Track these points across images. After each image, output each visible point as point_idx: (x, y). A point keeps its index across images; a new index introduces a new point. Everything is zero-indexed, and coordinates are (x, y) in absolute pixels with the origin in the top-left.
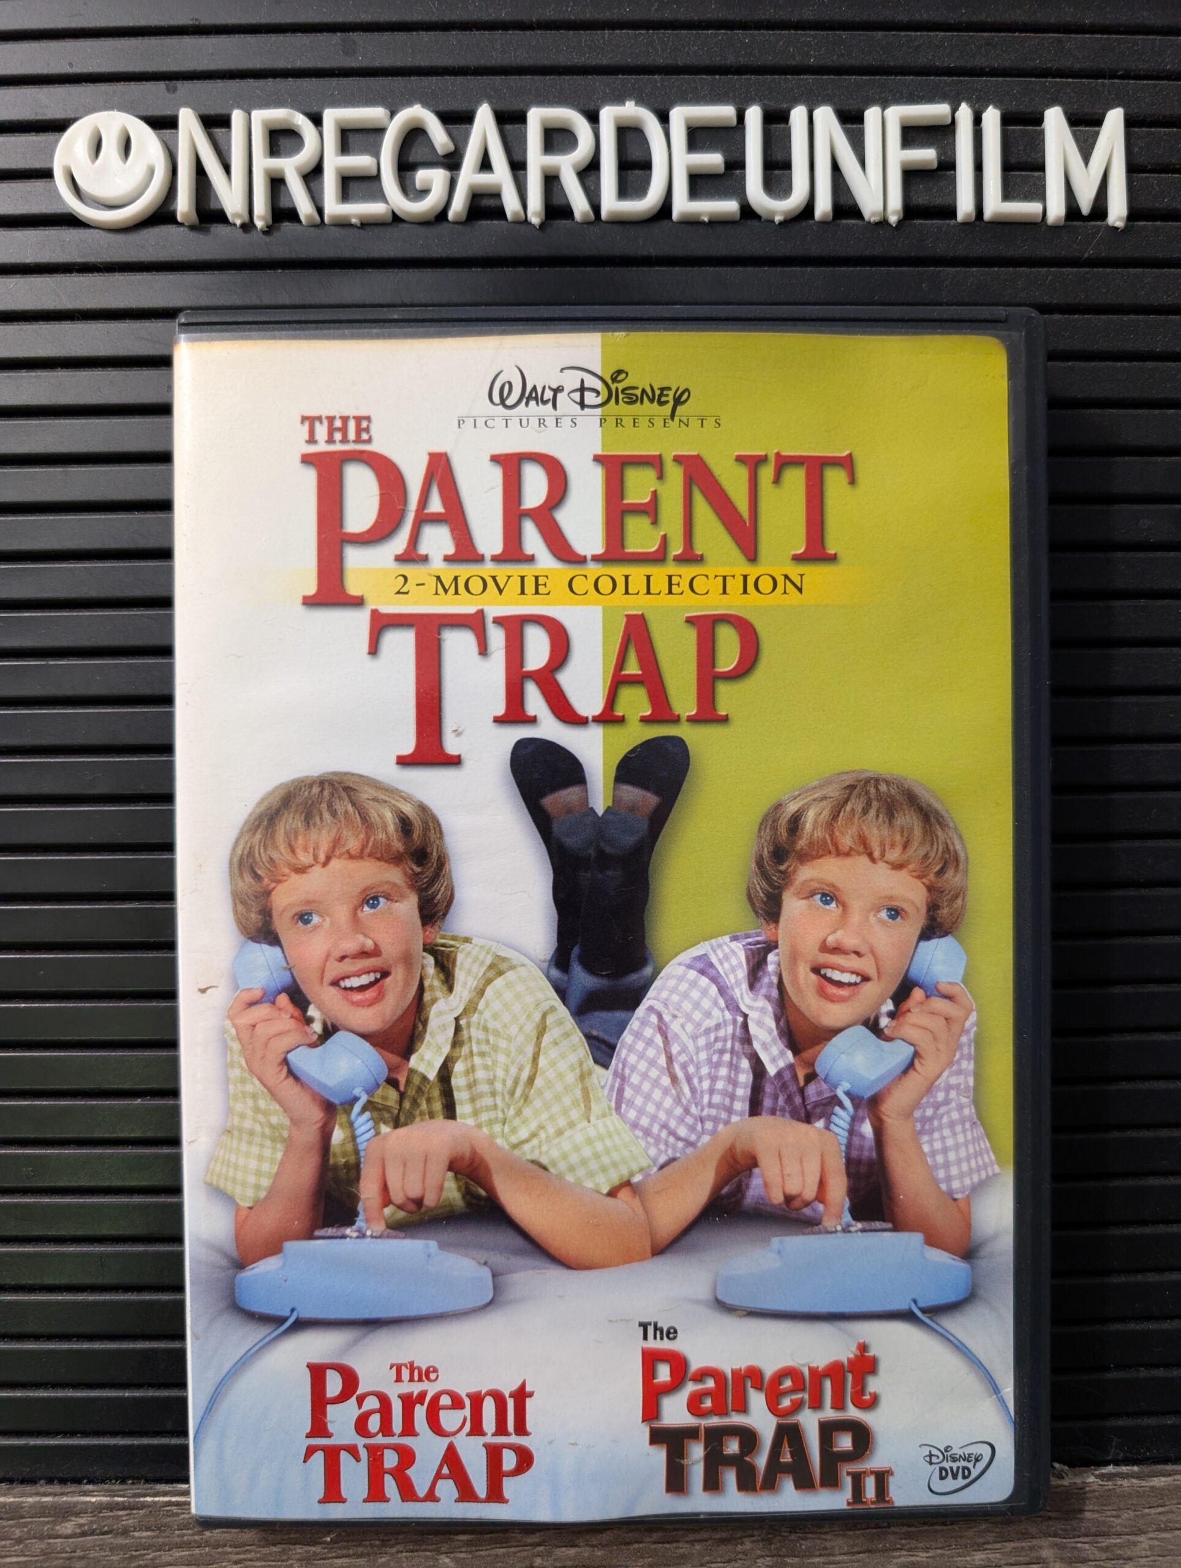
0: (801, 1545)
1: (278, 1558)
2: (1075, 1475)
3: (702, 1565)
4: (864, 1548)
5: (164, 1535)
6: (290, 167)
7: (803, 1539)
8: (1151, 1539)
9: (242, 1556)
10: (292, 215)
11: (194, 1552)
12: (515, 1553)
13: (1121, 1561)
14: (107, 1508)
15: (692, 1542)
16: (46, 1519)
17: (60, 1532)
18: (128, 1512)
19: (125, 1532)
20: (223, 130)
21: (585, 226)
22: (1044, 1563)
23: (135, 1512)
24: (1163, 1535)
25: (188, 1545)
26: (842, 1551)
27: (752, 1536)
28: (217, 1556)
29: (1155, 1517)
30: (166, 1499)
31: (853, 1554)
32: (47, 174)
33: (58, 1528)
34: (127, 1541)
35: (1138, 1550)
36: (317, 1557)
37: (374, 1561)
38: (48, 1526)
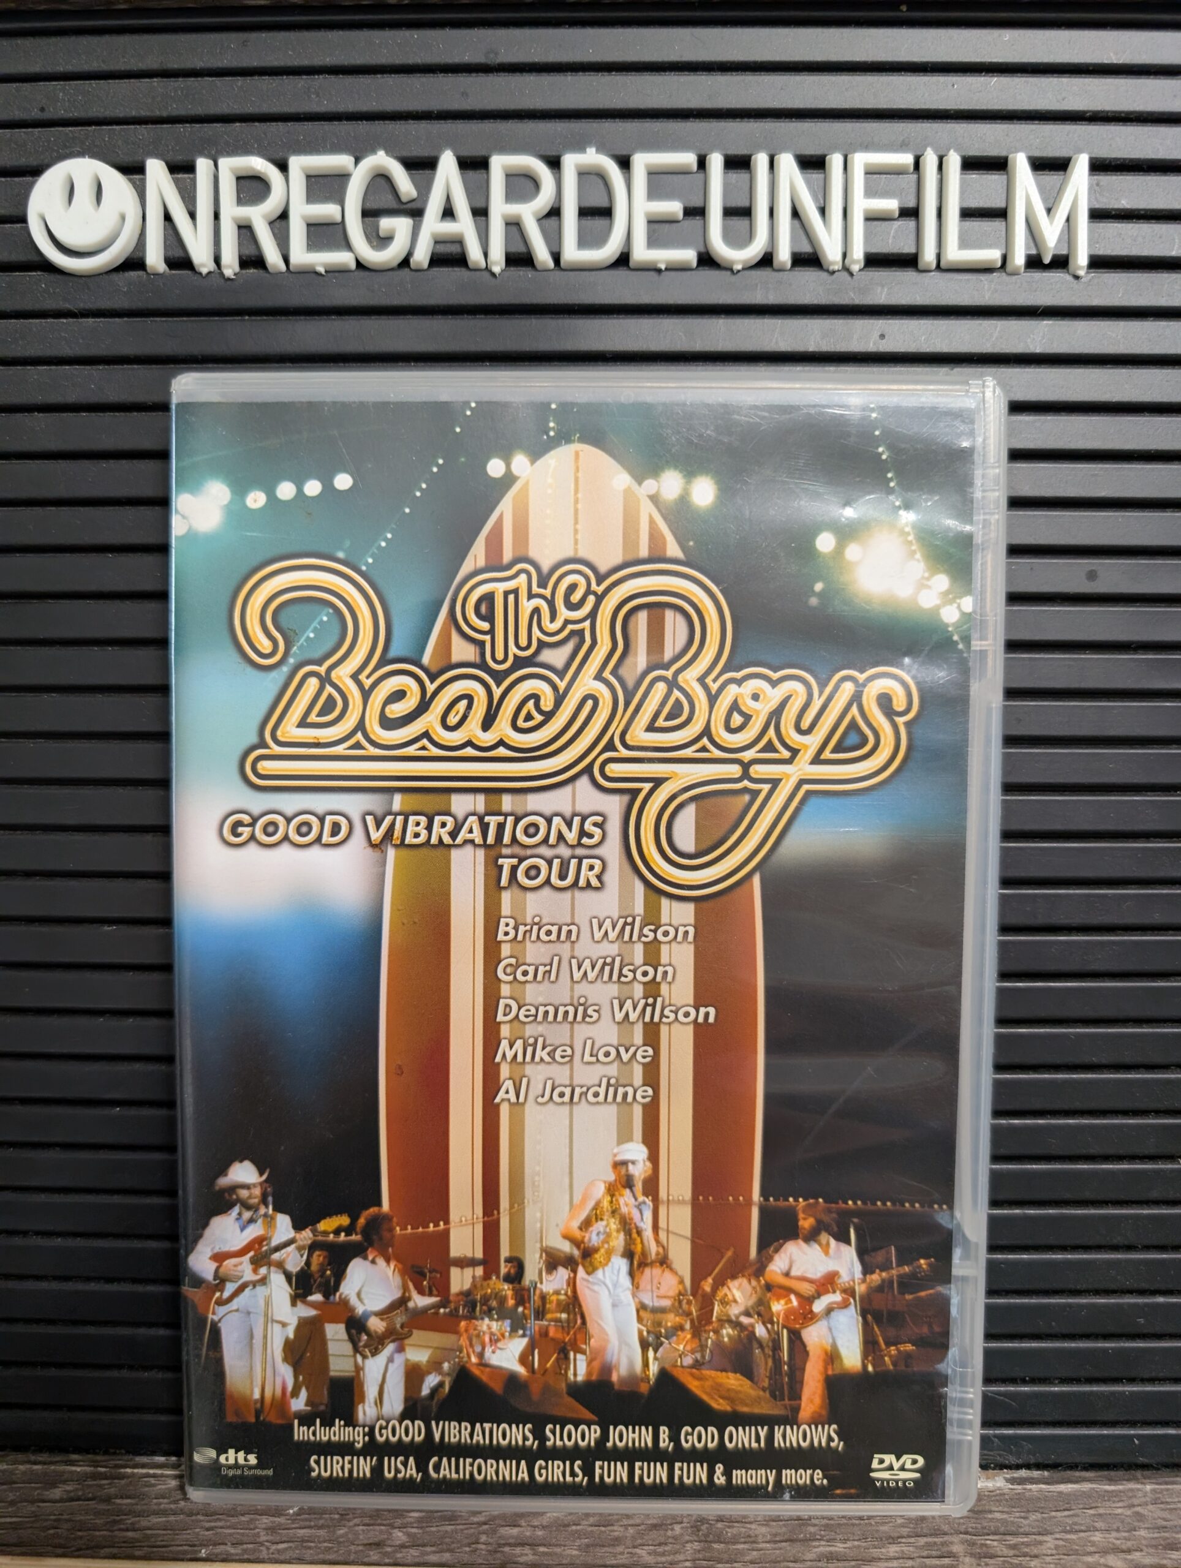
0: (727, 1532)
1: (246, 1526)
2: (988, 1478)
3: (634, 1547)
4: (786, 1537)
5: (143, 1502)
6: (258, 215)
7: (729, 1527)
8: (1057, 1539)
9: (213, 1524)
10: (260, 262)
11: (170, 1519)
12: (462, 1530)
13: (1028, 1559)
14: (91, 1477)
16: (36, 1485)
17: (49, 1497)
18: (110, 1481)
19: (108, 1499)
20: (189, 176)
21: (546, 273)
22: (954, 1557)
23: (116, 1481)
24: (1069, 1536)
25: (164, 1512)
26: (764, 1540)
27: (682, 1523)
29: (1061, 1519)
30: (144, 1471)
31: (776, 1542)
32: (21, 219)
33: (47, 1493)
34: (109, 1507)
35: (1045, 1549)
36: (283, 1527)
37: (334, 1532)
38: (38, 1491)
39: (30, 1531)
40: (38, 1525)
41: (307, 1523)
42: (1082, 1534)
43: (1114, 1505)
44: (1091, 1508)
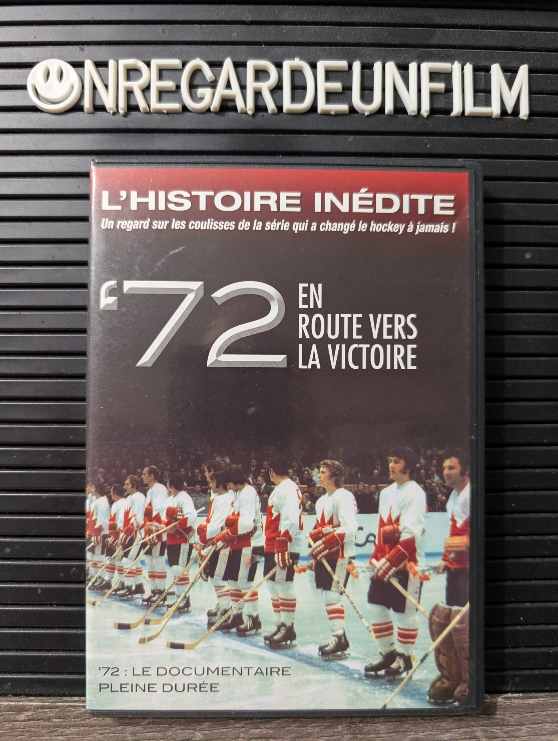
0: (364, 729)
1: (120, 732)
2: (492, 698)
3: (318, 738)
4: (394, 730)
5: (67, 721)
6: (136, 86)
7: (366, 726)
8: (527, 728)
9: (103, 731)
10: (136, 108)
12: (231, 731)
13: (514, 738)
14: (40, 708)
15: (314, 727)
16: (12, 713)
17: (19, 719)
18: (50, 710)
19: (49, 719)
20: (106, 69)
21: (272, 115)
22: (477, 738)
23: (53, 710)
24: (533, 726)
25: (78, 726)
26: (384, 732)
27: (342, 724)
28: (92, 731)
29: (528, 717)
30: (69, 704)
31: (389, 733)
32: (24, 87)
33: (17, 717)
34: (50, 724)
35: (522, 733)
36: (139, 732)
37: (165, 734)
38: (13, 716)
39: (8, 737)
40: (12, 734)
41: (151, 730)
42: (540, 725)
43: (555, 709)
44: (544, 711)
